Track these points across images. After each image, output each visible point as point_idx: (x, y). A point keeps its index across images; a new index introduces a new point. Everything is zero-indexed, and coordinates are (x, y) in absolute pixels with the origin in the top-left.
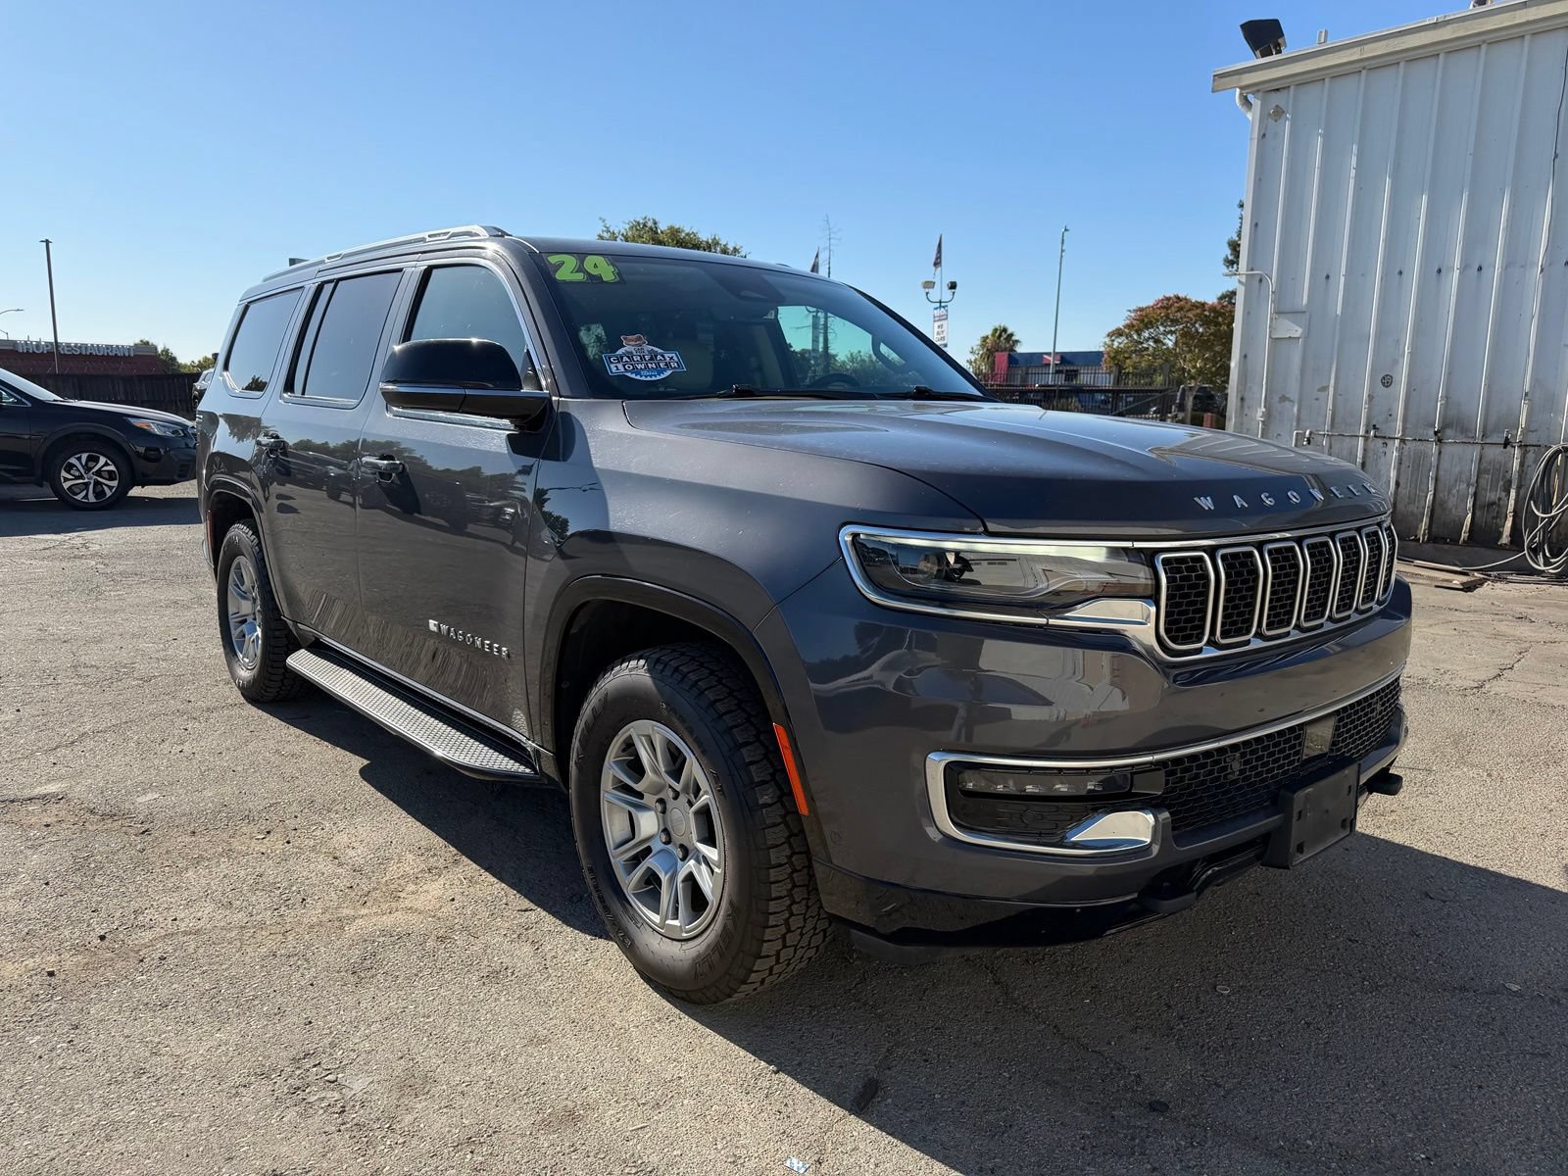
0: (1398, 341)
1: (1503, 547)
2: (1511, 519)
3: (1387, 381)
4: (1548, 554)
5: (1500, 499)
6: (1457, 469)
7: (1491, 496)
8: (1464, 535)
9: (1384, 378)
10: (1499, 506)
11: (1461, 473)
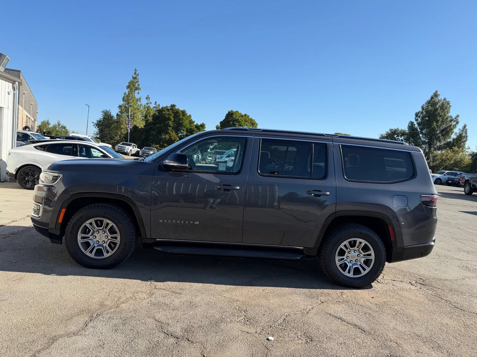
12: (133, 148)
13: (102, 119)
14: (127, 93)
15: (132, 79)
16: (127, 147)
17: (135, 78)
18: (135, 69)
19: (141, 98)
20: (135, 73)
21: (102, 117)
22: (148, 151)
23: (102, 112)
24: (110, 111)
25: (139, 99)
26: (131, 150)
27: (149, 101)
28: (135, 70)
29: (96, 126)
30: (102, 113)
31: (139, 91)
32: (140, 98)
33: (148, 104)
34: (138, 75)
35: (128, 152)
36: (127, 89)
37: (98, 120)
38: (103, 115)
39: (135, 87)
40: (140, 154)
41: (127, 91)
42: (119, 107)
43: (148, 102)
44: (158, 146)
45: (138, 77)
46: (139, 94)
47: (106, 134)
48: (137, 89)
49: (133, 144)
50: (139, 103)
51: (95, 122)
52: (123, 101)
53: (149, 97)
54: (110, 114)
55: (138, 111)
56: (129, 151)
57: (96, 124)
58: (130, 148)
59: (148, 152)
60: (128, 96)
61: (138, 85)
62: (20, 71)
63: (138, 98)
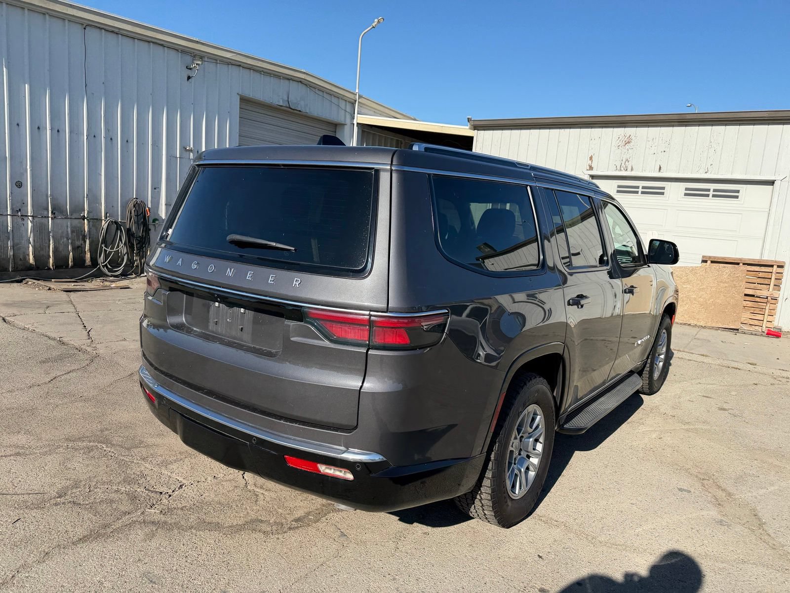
0: (21, 162)
1: (89, 267)
2: (89, 253)
3: (20, 185)
4: (109, 267)
5: (81, 244)
6: (60, 231)
7: (78, 243)
8: (70, 264)
9: (17, 182)
10: (81, 247)
11: (62, 233)
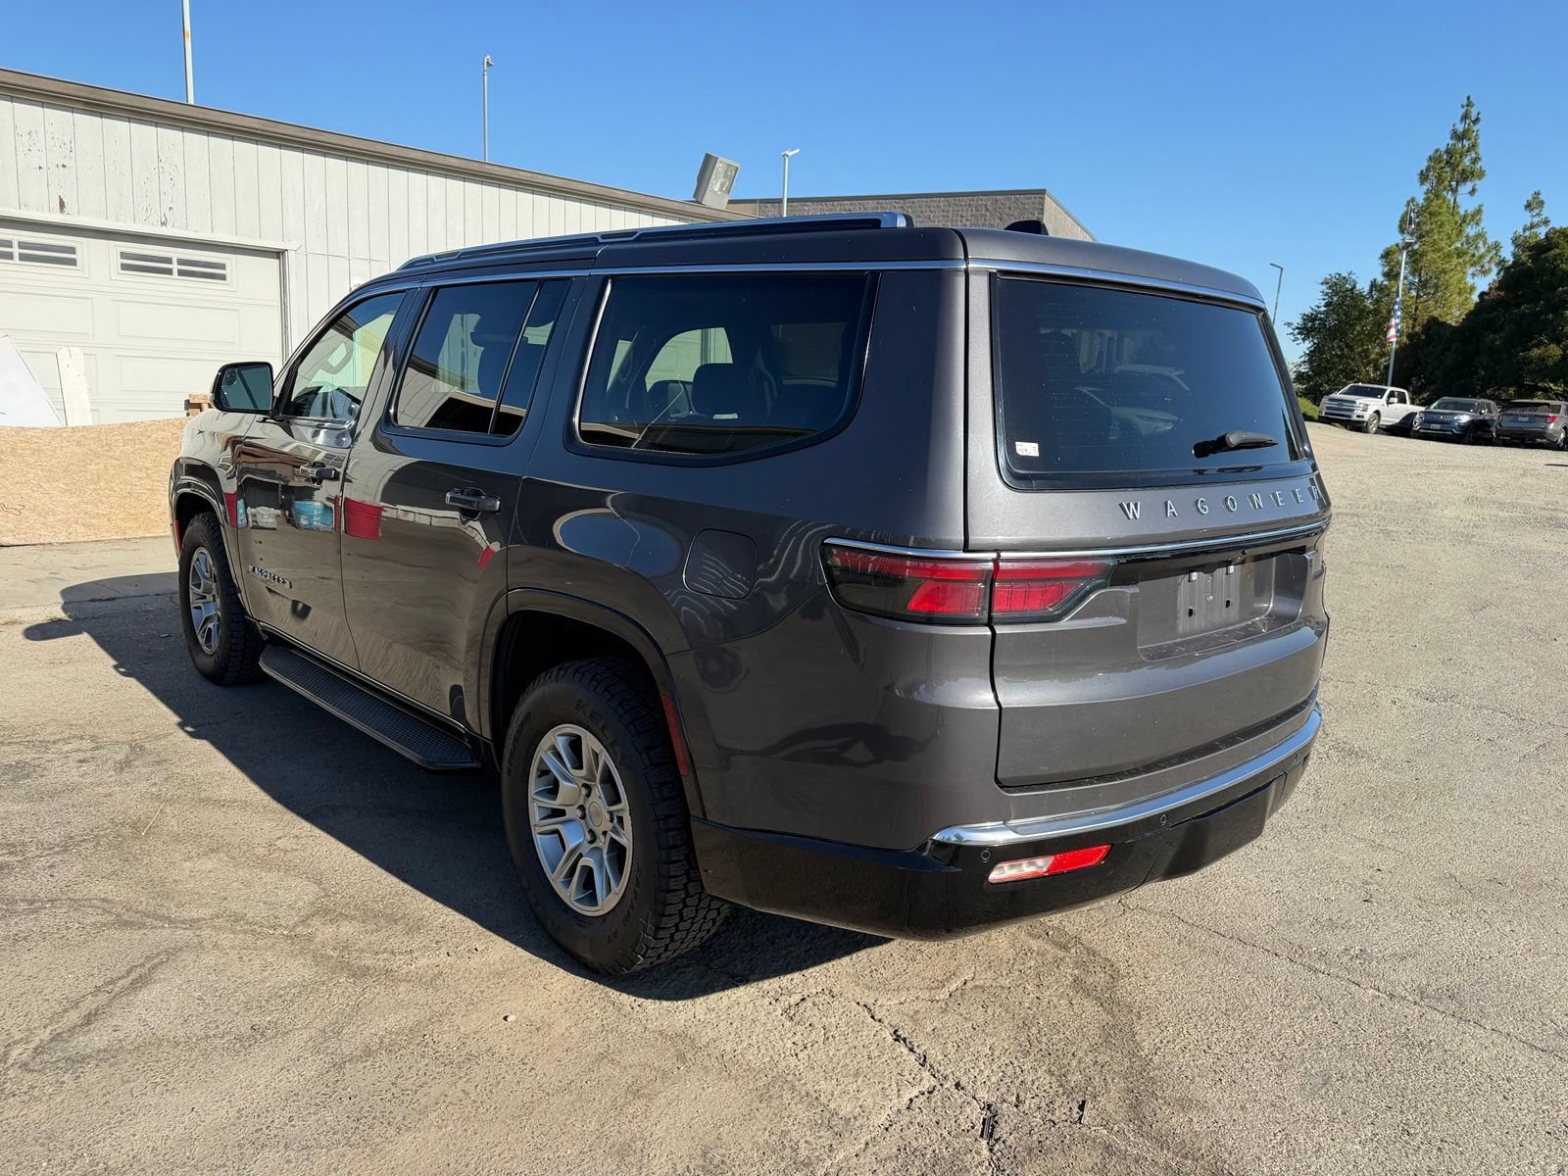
12: (1388, 403)
13: (1323, 309)
14: (1420, 200)
15: (1451, 142)
16: (1361, 401)
17: (1460, 137)
18: (1468, 98)
19: (1483, 208)
20: (1465, 117)
21: (1323, 303)
22: (1447, 414)
23: (1322, 283)
24: (1354, 277)
25: (1473, 216)
26: (1377, 412)
27: (1538, 215)
28: (1465, 102)
29: (1298, 334)
30: (1324, 287)
31: (1477, 182)
32: (1479, 211)
33: (1532, 226)
34: (1477, 120)
35: (1366, 419)
36: (1422, 184)
37: (1308, 311)
38: (1327, 294)
39: (1460, 168)
40: (1417, 427)
41: (1420, 193)
42: (1382, 257)
43: (1536, 220)
44: (1512, 391)
45: (1475, 128)
46: (1476, 194)
47: (1328, 361)
48: (1465, 176)
49: (1390, 389)
50: (1470, 231)
51: (1297, 321)
52: (1402, 230)
53: (1542, 197)
54: (1354, 287)
55: (1461, 260)
56: (1367, 416)
57: (1297, 328)
58: (1375, 404)
59: (1448, 418)
60: (1422, 211)
61: (1475, 161)
62: (1045, 190)
63: (1471, 210)
